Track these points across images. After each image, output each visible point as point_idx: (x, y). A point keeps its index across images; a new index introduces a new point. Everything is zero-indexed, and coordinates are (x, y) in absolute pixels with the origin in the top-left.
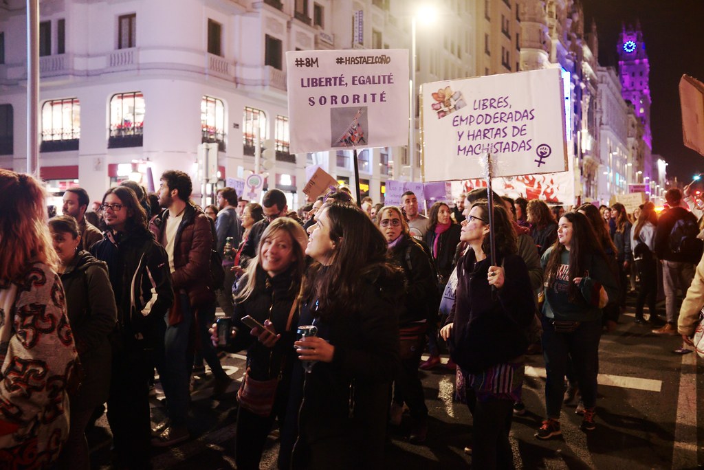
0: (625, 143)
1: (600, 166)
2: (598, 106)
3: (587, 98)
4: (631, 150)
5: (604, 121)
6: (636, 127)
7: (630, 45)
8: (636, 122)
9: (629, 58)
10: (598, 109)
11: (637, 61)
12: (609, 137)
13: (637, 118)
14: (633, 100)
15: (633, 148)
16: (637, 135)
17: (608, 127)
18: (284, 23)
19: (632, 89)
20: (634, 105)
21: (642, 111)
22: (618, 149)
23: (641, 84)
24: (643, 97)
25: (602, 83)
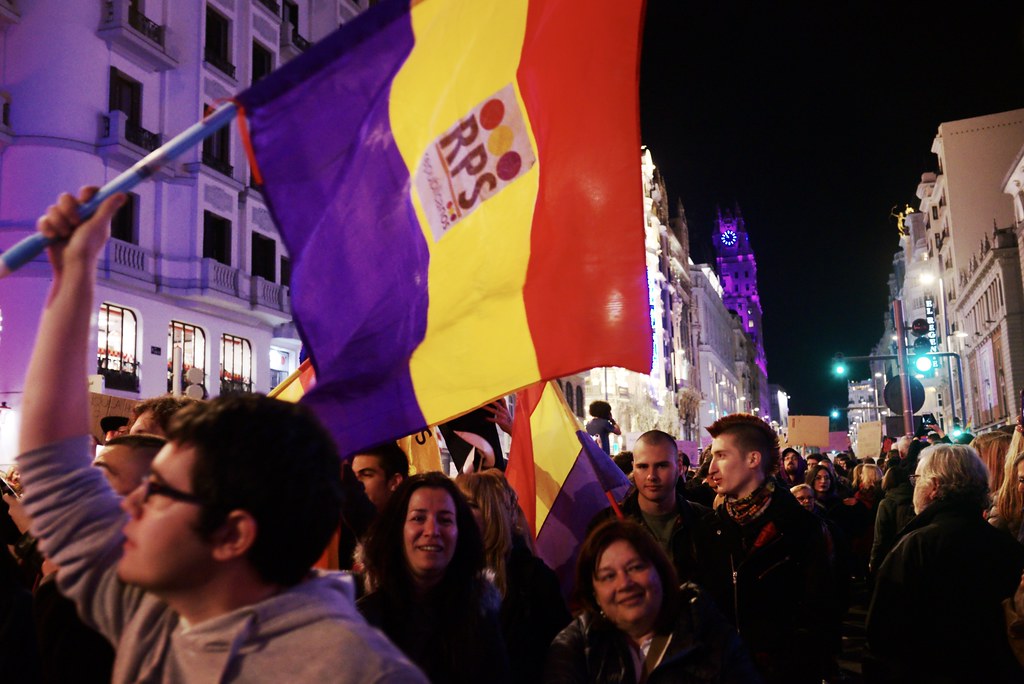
0: (733, 369)
1: (702, 402)
2: (694, 319)
3: (678, 308)
4: (741, 379)
5: (703, 339)
6: (745, 348)
7: (728, 235)
8: (745, 340)
9: (729, 253)
10: (693, 323)
11: (740, 257)
12: (710, 360)
13: (745, 334)
14: (738, 310)
15: (744, 376)
16: (747, 357)
17: (708, 347)
18: (235, 194)
19: (735, 294)
20: (741, 317)
21: (751, 324)
22: (724, 377)
23: (748, 289)
24: (751, 305)
25: (697, 286)
